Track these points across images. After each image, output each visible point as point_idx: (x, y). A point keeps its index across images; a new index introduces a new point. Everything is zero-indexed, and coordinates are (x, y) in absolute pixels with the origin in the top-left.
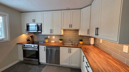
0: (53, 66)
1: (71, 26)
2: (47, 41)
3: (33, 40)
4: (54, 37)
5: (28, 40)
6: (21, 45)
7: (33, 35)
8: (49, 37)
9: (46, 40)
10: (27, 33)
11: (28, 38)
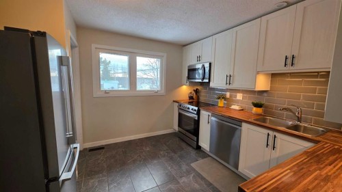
0: (221, 166)
1: (289, 61)
2: (221, 103)
3: (198, 98)
4: (239, 96)
5: (191, 98)
6: (177, 104)
7: (199, 88)
8: (228, 94)
9: (219, 100)
10: (188, 84)
11: (191, 93)
